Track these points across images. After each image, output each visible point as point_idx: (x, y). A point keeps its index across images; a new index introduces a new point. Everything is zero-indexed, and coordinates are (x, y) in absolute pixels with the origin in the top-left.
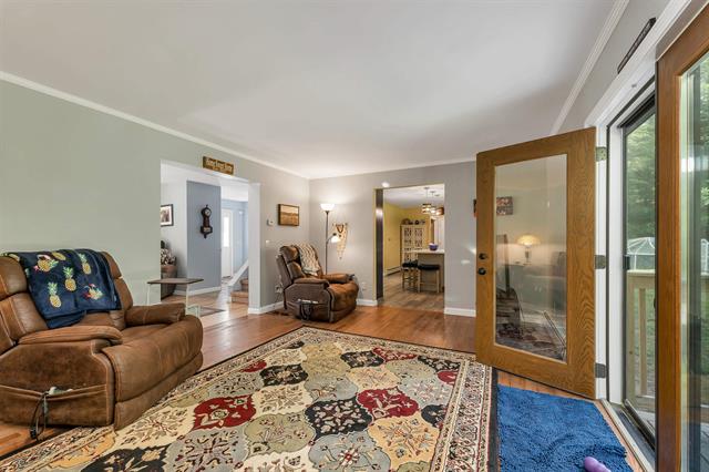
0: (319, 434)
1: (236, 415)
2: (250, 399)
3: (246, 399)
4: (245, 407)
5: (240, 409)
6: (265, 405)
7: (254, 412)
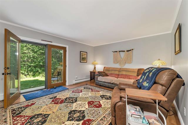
0: (77, 98)
1: (92, 103)
2: (89, 106)
3: (90, 107)
4: (90, 104)
5: (91, 104)
6: (85, 104)
7: (88, 103)
